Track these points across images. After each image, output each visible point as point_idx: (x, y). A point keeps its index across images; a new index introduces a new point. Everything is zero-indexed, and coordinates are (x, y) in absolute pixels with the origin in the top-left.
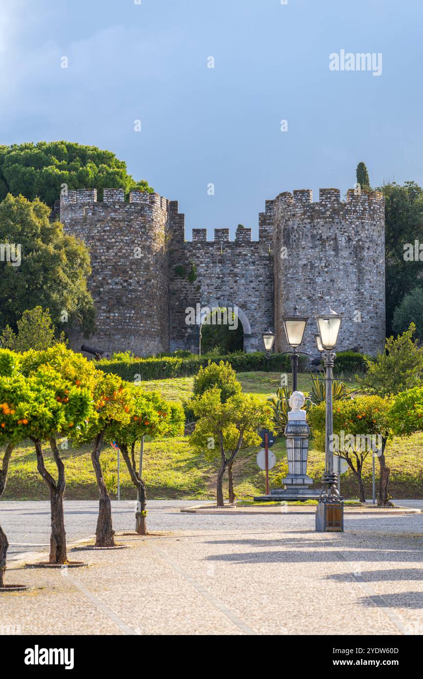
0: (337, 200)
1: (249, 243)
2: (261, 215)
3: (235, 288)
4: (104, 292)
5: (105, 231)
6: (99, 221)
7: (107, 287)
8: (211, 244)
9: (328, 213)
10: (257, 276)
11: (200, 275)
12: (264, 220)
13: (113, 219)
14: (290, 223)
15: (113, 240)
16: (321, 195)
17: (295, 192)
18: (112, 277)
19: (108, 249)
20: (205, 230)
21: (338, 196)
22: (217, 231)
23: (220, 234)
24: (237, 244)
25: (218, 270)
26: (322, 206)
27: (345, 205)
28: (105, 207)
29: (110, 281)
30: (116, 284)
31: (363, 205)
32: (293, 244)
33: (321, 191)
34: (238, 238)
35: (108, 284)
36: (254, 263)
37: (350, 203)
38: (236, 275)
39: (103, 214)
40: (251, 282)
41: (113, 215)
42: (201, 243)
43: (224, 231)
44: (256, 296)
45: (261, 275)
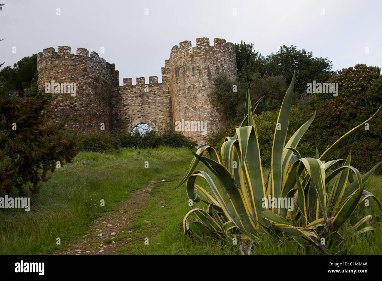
0: (208, 45)
1: (157, 84)
2: (163, 68)
3: (149, 111)
4: (58, 112)
5: (58, 73)
6: (55, 67)
8: (135, 86)
9: (202, 53)
10: (162, 103)
11: (128, 105)
12: (164, 71)
13: (63, 65)
14: (179, 63)
15: (64, 78)
16: (197, 42)
17: (181, 44)
18: (62, 101)
20: (130, 79)
21: (208, 42)
22: (137, 79)
23: (139, 80)
24: (149, 86)
25: (139, 101)
26: (198, 48)
27: (213, 47)
28: (58, 57)
29: (61, 104)
31: (224, 48)
32: (181, 75)
33: (197, 39)
34: (150, 82)
35: (60, 106)
36: (159, 95)
37: (216, 47)
38: (149, 103)
39: (57, 62)
40: (159, 106)
41: (63, 62)
42: (128, 86)
43: (142, 79)
44: (162, 115)
45: (164, 103)
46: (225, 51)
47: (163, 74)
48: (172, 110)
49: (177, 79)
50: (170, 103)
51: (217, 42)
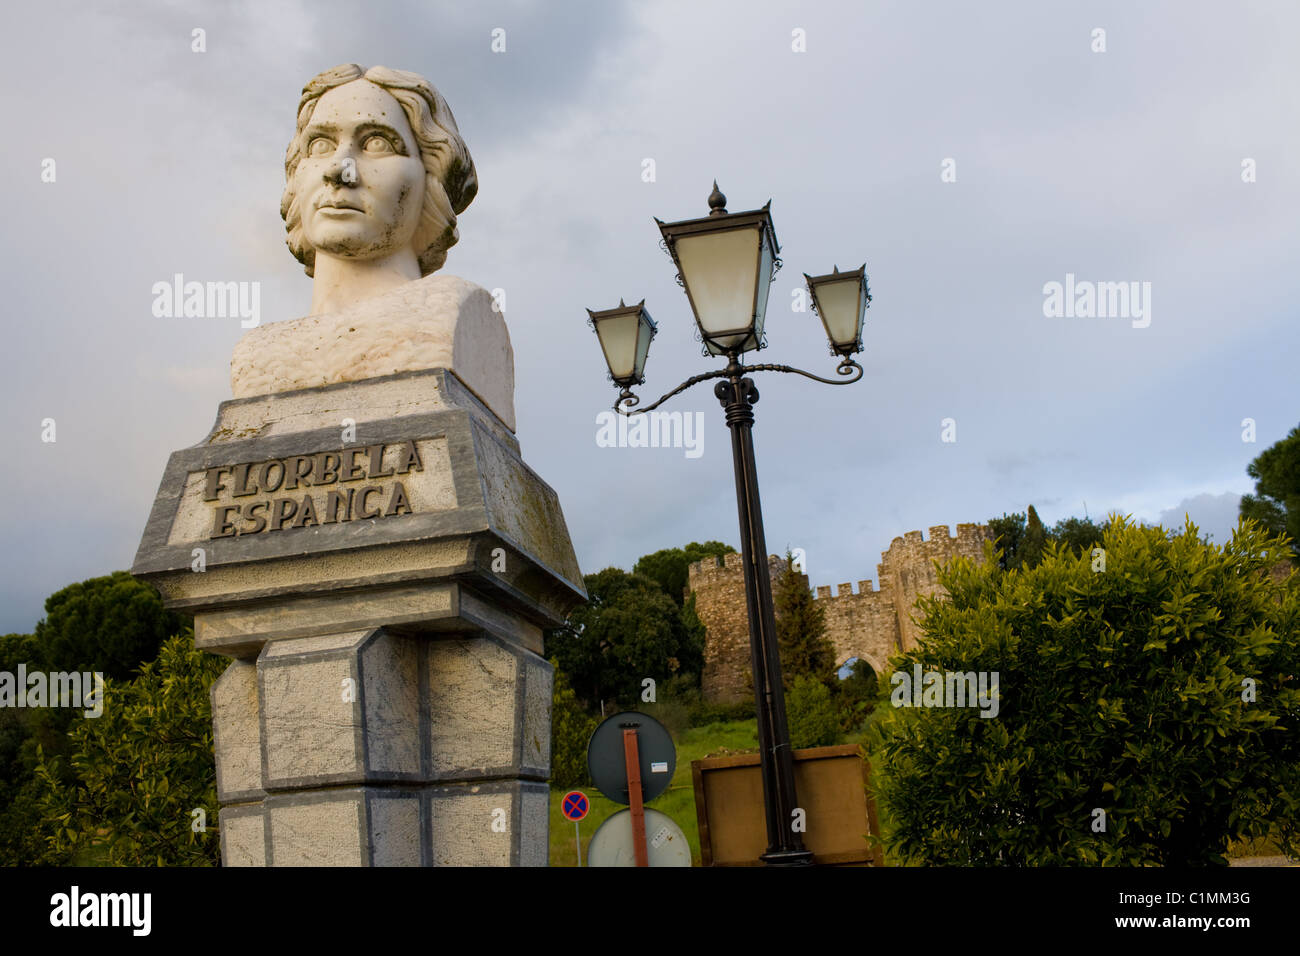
0: (948, 536)
1: (872, 593)
2: (879, 566)
3: (864, 637)
4: (735, 652)
5: (729, 594)
6: (723, 585)
7: (737, 647)
8: (837, 599)
9: (941, 550)
10: (883, 624)
11: (829, 629)
12: (882, 570)
13: (736, 582)
14: (906, 565)
15: (738, 602)
16: (931, 534)
17: (906, 535)
18: (741, 636)
19: (734, 610)
20: (828, 587)
21: (947, 532)
22: (840, 586)
23: (843, 588)
24: (860, 597)
25: (845, 622)
26: (933, 543)
27: (956, 539)
28: (728, 571)
29: (739, 641)
30: (745, 643)
31: (973, 537)
32: (911, 585)
33: (931, 529)
34: (861, 590)
35: (738, 644)
36: (878, 611)
37: (960, 538)
38: (863, 625)
39: (726, 578)
40: (878, 629)
41: (735, 578)
42: (827, 599)
43: (847, 586)
44: (884, 643)
45: (887, 623)
46: (976, 542)
47: (880, 575)
48: (900, 634)
49: (905, 590)
50: (897, 622)
51: (962, 530)
